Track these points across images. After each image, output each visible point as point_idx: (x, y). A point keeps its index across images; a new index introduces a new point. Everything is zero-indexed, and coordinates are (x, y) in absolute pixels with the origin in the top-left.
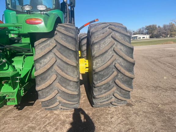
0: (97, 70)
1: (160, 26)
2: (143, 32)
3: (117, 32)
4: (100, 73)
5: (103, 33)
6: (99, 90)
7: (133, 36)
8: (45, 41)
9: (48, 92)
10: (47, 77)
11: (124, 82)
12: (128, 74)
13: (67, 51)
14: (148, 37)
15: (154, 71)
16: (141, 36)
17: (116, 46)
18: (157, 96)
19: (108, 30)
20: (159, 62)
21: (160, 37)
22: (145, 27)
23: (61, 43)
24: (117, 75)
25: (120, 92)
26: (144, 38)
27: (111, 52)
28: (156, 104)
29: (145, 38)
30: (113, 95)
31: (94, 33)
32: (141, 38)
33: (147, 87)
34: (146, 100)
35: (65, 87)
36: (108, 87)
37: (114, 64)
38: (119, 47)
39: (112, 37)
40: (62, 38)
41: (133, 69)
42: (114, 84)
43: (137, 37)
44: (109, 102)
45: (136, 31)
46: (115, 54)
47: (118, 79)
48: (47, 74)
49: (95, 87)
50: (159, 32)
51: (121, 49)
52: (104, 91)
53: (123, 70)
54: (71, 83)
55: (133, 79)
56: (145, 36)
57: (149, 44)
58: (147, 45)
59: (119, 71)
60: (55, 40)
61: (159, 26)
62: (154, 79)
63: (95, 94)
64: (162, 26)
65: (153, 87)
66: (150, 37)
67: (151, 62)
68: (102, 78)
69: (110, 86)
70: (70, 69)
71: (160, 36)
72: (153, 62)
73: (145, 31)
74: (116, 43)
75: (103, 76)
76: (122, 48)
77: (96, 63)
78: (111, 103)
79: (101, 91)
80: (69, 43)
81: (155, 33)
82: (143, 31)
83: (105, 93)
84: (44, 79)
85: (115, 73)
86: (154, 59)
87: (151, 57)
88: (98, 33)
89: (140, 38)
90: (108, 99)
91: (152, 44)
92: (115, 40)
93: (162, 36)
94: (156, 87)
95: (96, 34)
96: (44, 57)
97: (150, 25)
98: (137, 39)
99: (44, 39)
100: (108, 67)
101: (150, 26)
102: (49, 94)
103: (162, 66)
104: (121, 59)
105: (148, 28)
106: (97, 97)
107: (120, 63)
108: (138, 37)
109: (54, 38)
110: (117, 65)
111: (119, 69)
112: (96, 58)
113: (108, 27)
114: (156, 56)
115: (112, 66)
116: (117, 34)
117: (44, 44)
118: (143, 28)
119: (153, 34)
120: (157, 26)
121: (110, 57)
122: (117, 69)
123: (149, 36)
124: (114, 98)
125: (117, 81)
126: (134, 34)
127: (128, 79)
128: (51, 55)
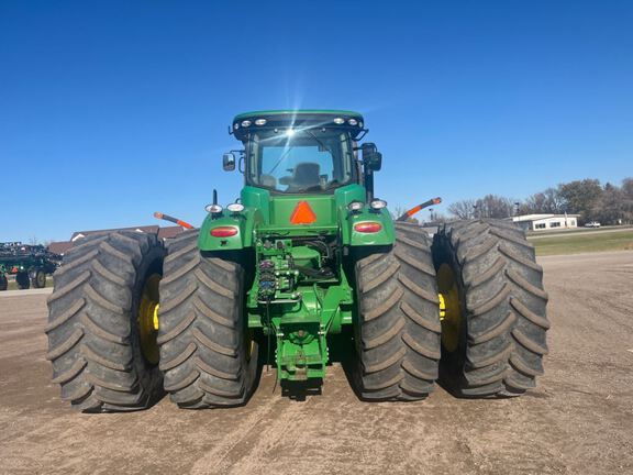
0: (477, 312)
1: (611, 183)
2: (552, 206)
3: (507, 240)
4: (483, 317)
5: (481, 243)
6: (480, 352)
7: (516, 219)
8: (379, 259)
9: (385, 353)
10: (387, 323)
11: (529, 335)
12: (535, 318)
13: (420, 276)
14: (573, 223)
15: (598, 331)
16: (548, 220)
17: (510, 267)
18: (603, 382)
19: (490, 236)
20: (612, 305)
21: (618, 224)
22: (557, 188)
23: (410, 262)
24: (516, 322)
25: (523, 355)
26: (559, 224)
27: (500, 279)
28: (601, 395)
29: (562, 224)
30: (510, 362)
31: (463, 242)
32: (548, 227)
33: (580, 365)
34: (579, 389)
35: (419, 342)
36: (498, 344)
37: (508, 299)
38: (514, 269)
39: (499, 250)
40: (406, 252)
41: (544, 310)
42: (511, 339)
43: (530, 222)
44: (500, 377)
45: (524, 202)
46: (508, 282)
47: (518, 328)
48: (387, 318)
49: (471, 346)
50: (612, 203)
51: (519, 274)
52: (490, 352)
53: (526, 311)
54: (430, 336)
55: (546, 329)
56: (561, 219)
57: (579, 250)
58: (572, 251)
59: (519, 313)
60: (396, 256)
61: (608, 184)
62: (597, 349)
63: (472, 360)
64: (618, 184)
65: (595, 364)
66: (580, 223)
67: (588, 307)
68: (487, 326)
69: (502, 342)
70: (427, 309)
71: (617, 217)
72: (595, 309)
73: (560, 203)
74: (508, 261)
75: (489, 323)
76: (521, 270)
77: (474, 298)
78: (504, 382)
79: (485, 353)
80: (422, 261)
81: (596, 209)
82: (551, 200)
83: (493, 356)
84: (381, 327)
85: (513, 316)
86: (597, 298)
87: (588, 291)
88: (471, 242)
89: (544, 226)
90: (498, 370)
91: (588, 250)
92: (506, 255)
93: (625, 220)
94: (602, 366)
95: (466, 244)
96: (381, 286)
97: (577, 180)
98: (531, 228)
99: (377, 256)
100: (497, 306)
101: (575, 186)
102: (387, 356)
103: (622, 317)
104: (521, 291)
105: (568, 193)
106: (477, 365)
107: (520, 299)
108: (535, 223)
109: (392, 253)
110: (515, 302)
111: (519, 308)
112: (473, 288)
113: (487, 231)
114: (602, 289)
115: (505, 304)
116: (508, 245)
117: (378, 265)
118: (550, 191)
119: (588, 212)
120: (602, 186)
121: (500, 287)
122: (514, 309)
123: (575, 219)
124: (510, 368)
125: (517, 332)
126: (521, 213)
127: (537, 329)
128: (393, 283)
